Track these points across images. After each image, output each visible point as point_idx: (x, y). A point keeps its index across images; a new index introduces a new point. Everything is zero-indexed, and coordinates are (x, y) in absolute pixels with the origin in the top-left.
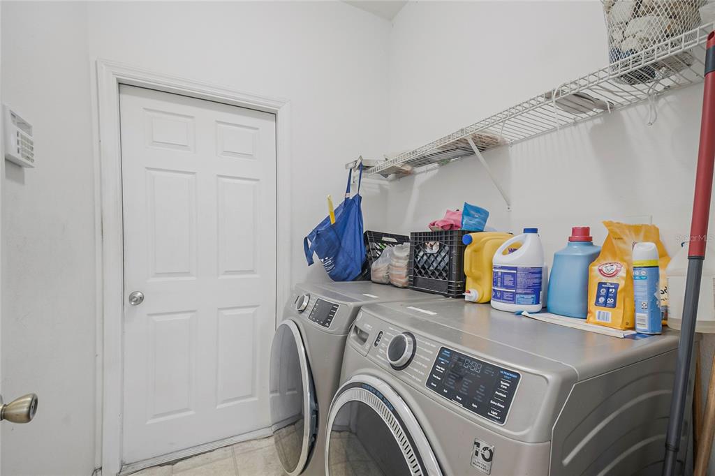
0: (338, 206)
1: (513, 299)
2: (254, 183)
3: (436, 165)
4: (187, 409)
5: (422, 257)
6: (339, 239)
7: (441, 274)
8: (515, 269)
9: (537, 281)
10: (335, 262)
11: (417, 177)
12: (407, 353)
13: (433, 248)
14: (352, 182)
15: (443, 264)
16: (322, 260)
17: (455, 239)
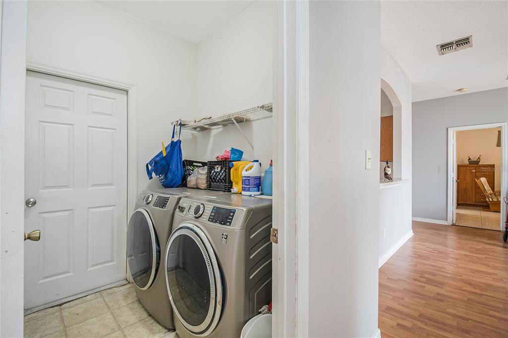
0: (167, 145)
1: (249, 190)
2: (113, 131)
3: (221, 126)
4: (69, 272)
5: (213, 173)
6: (168, 165)
7: (222, 182)
8: (249, 177)
9: (258, 182)
10: (166, 177)
11: (212, 131)
12: (201, 212)
13: (218, 169)
14: (175, 132)
15: (222, 176)
16: (158, 176)
17: (227, 165)
